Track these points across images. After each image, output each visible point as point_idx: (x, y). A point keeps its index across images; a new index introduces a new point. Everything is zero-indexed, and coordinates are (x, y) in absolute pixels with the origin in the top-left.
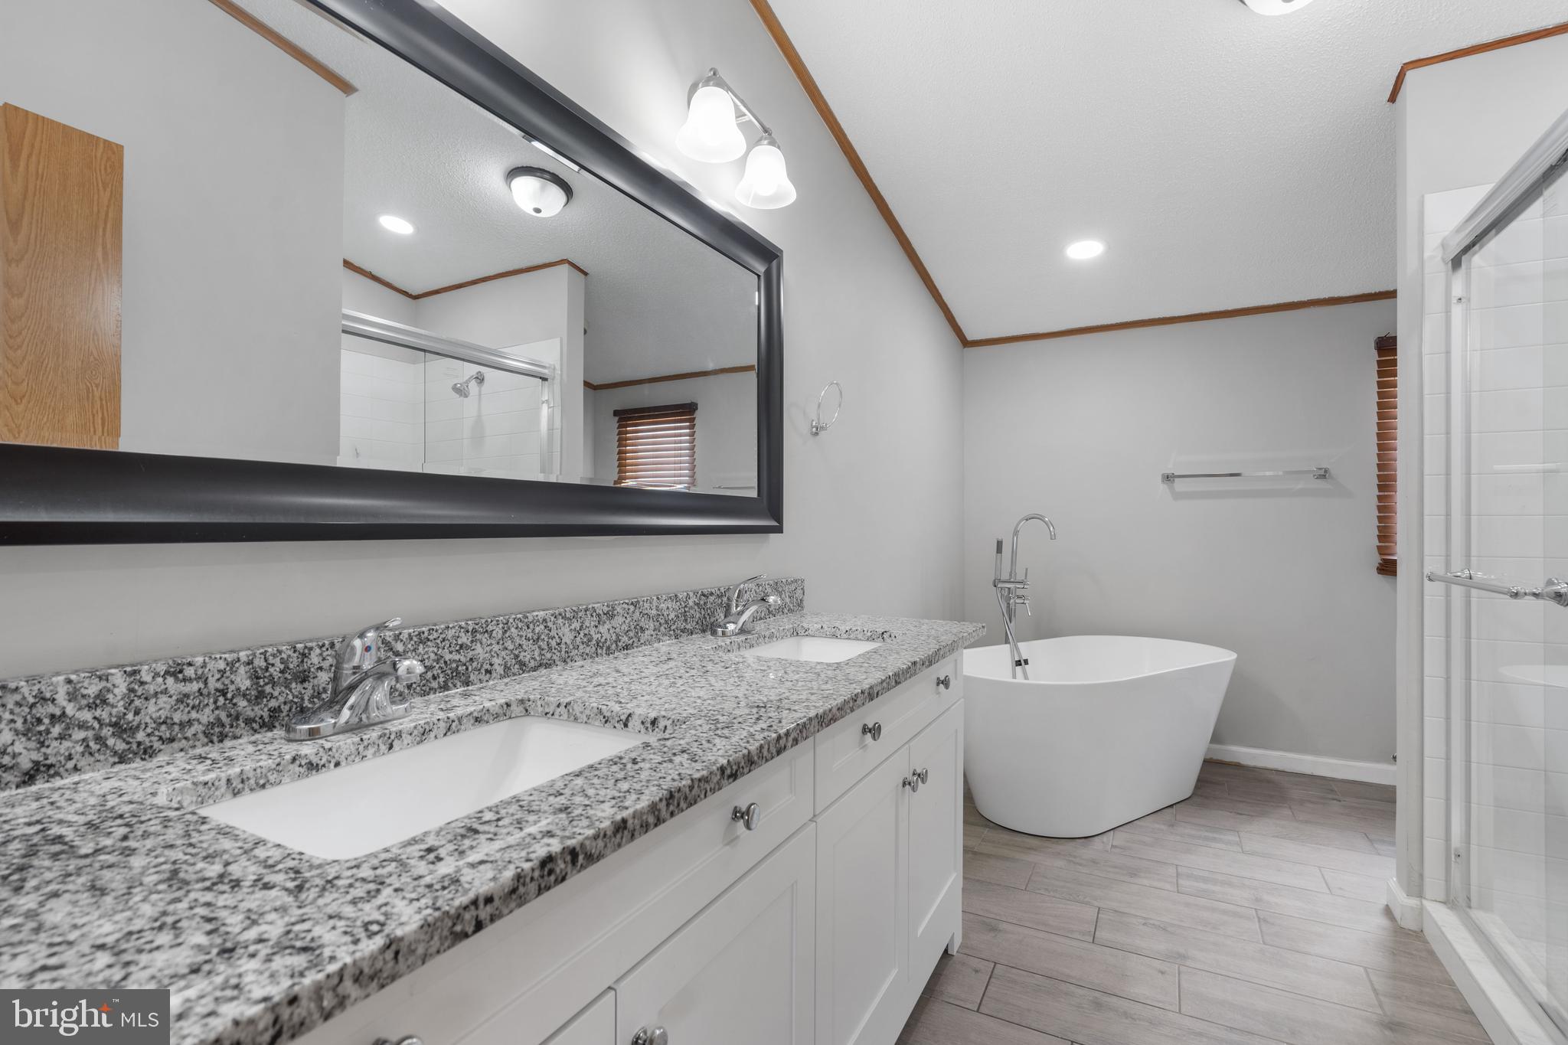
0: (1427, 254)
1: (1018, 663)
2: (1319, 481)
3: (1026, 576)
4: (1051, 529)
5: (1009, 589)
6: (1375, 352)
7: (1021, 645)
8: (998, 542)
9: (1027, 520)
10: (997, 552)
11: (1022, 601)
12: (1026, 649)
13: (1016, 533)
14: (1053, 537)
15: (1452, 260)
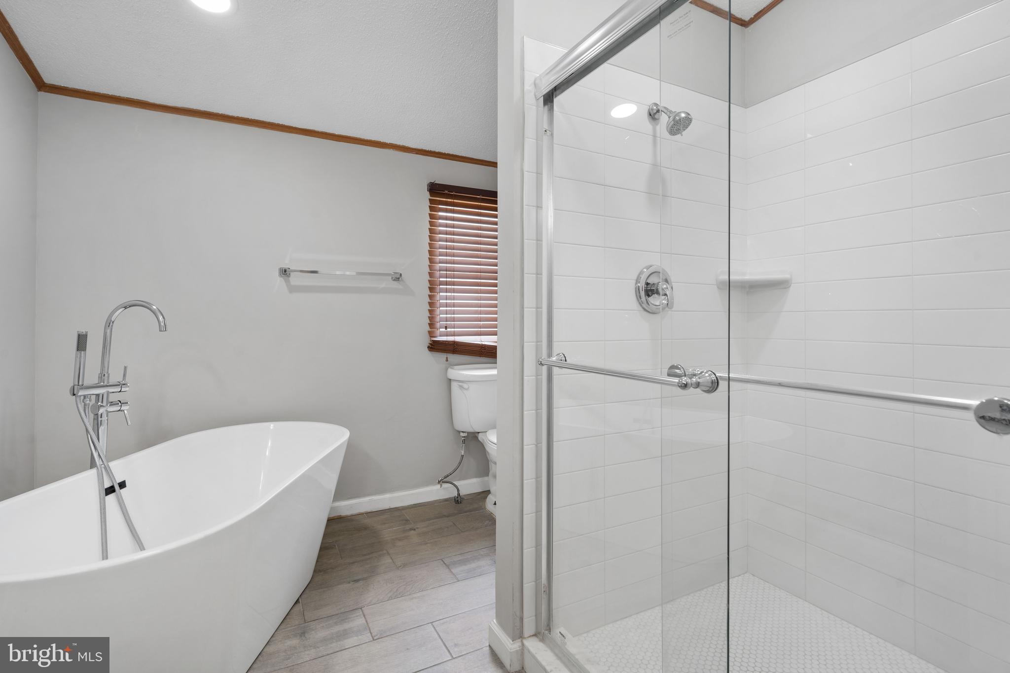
0: (527, 87)
1: (110, 490)
2: (395, 282)
3: (124, 375)
4: (161, 318)
5: (98, 395)
6: (428, 194)
7: (113, 465)
8: (79, 336)
9: (126, 308)
10: (78, 350)
11: (119, 408)
12: (119, 469)
13: (109, 324)
14: (163, 328)
15: (544, 96)
